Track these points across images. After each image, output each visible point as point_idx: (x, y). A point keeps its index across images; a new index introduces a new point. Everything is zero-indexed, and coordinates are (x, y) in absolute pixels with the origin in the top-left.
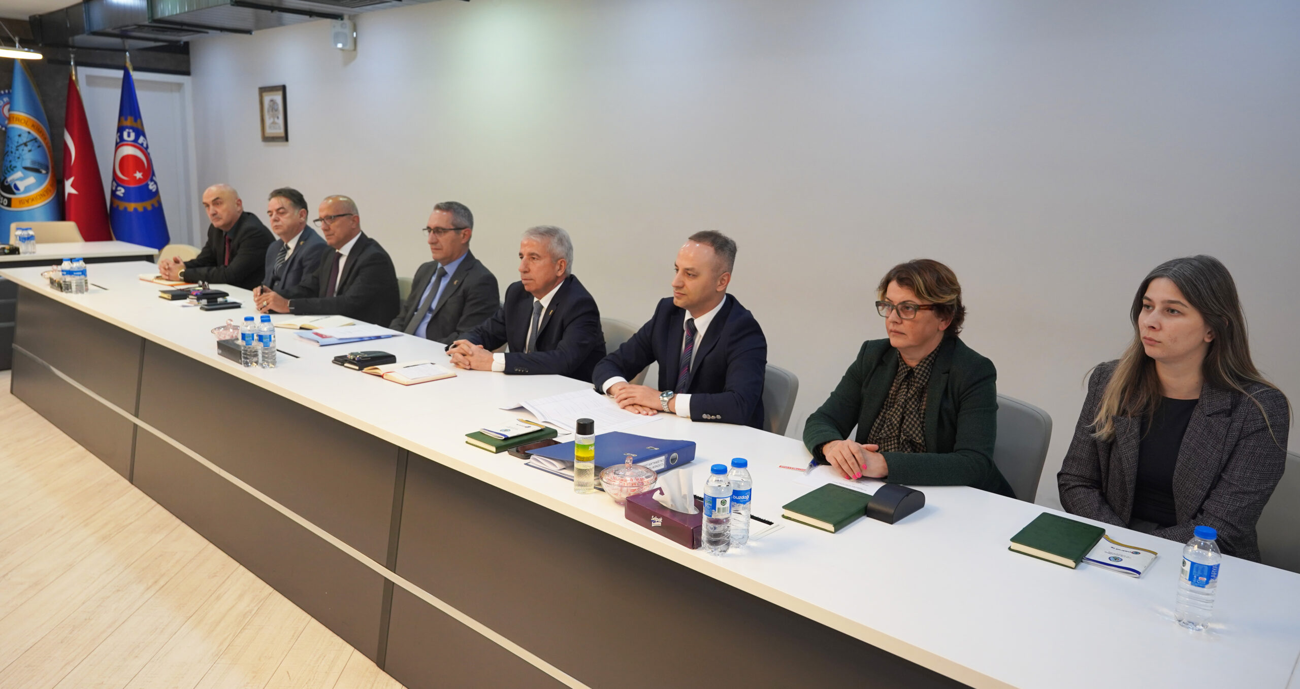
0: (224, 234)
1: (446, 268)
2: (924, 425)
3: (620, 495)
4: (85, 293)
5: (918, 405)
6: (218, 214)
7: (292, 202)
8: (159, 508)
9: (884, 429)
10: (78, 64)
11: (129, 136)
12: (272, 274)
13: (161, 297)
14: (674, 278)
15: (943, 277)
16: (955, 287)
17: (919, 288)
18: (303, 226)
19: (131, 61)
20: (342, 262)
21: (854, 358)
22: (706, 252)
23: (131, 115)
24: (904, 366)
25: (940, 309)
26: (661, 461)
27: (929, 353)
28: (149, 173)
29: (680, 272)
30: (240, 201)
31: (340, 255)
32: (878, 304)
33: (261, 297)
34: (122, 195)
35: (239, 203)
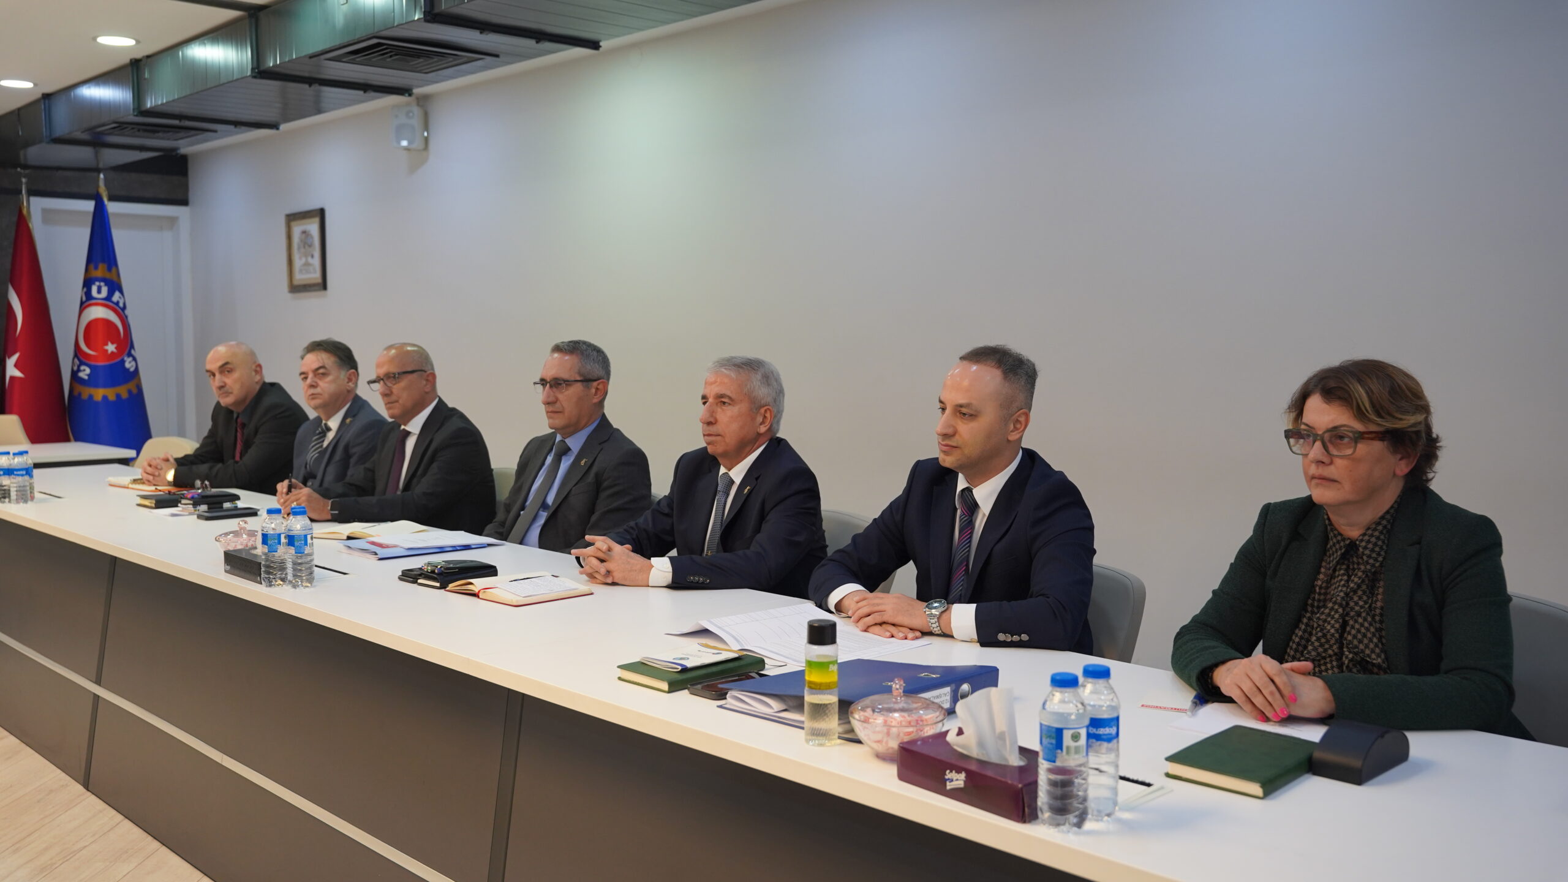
0: (235, 416)
1: (569, 442)
2: (1383, 633)
3: (887, 743)
4: (30, 503)
5: (1370, 601)
6: (227, 387)
7: (337, 360)
8: (128, 824)
9: (1313, 643)
10: (33, 192)
11: (99, 292)
12: (303, 469)
13: (139, 505)
14: (939, 422)
15: (1399, 386)
16: (1420, 403)
17: (1361, 403)
18: (352, 396)
19: (106, 185)
20: (410, 444)
21: (1248, 533)
22: (989, 377)
23: (103, 261)
24: (1339, 538)
25: (1398, 440)
26: (945, 695)
27: (1381, 514)
28: (126, 344)
29: (947, 411)
30: (260, 366)
31: (407, 434)
32: (1288, 434)
33: (288, 496)
34: (86, 377)
35: (258, 369)
